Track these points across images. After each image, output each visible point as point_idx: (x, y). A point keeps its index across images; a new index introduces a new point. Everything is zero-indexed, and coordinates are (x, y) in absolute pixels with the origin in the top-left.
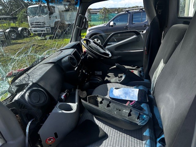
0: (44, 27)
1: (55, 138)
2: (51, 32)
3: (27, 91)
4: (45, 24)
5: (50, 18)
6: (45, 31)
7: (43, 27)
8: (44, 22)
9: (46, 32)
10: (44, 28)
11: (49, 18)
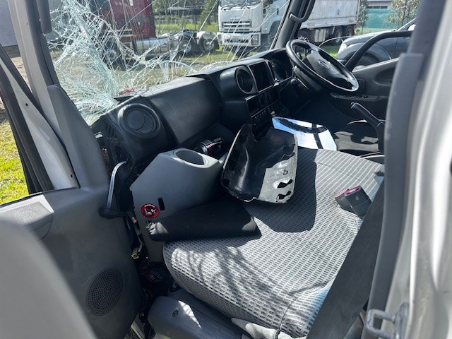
0: (248, 32)
1: (159, 208)
2: (259, 44)
3: (125, 104)
4: (250, 26)
5: (264, 11)
6: (247, 41)
7: (245, 33)
8: (249, 22)
9: (249, 44)
10: (247, 35)
11: (262, 12)
